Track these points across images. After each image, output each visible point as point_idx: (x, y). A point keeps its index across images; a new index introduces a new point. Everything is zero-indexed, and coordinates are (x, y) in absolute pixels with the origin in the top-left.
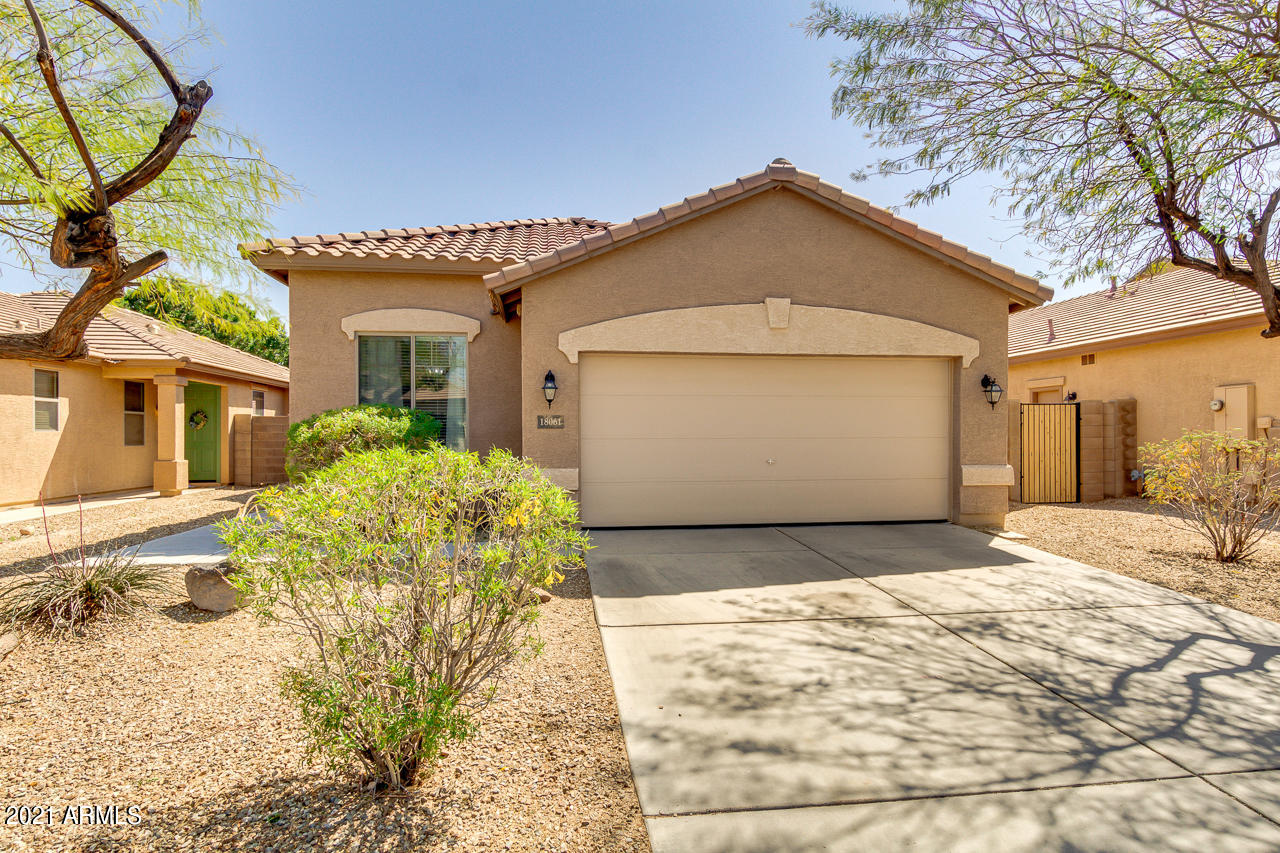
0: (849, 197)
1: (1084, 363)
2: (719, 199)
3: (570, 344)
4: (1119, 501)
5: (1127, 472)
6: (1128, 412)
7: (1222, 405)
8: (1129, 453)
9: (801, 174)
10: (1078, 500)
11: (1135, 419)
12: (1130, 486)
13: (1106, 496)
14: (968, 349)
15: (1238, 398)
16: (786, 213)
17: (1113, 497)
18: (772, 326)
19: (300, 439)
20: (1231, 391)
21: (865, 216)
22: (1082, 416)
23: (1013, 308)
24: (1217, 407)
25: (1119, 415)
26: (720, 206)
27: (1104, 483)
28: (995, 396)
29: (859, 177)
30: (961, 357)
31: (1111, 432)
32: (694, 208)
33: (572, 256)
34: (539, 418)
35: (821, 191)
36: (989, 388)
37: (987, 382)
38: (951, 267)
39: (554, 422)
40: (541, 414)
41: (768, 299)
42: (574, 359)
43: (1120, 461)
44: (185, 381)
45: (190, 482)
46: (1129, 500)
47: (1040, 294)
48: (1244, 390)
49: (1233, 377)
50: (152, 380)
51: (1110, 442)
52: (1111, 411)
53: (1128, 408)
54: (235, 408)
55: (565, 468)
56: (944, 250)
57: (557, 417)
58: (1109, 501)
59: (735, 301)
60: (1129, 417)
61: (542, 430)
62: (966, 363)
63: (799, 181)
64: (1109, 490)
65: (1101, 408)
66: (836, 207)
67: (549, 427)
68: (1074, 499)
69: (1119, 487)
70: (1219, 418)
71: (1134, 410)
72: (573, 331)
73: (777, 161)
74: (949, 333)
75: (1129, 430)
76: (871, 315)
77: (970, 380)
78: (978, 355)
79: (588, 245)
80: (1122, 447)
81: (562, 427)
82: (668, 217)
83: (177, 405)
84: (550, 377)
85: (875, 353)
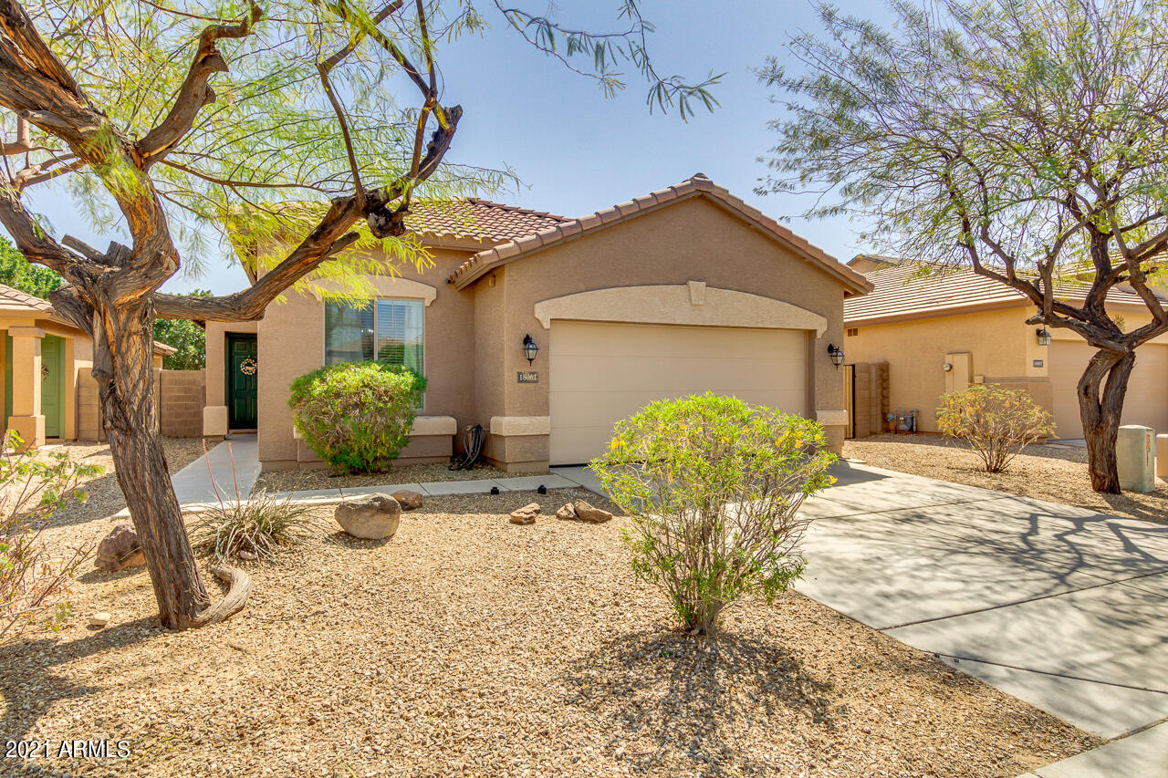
0: (748, 207)
1: (850, 335)
2: (660, 201)
3: (545, 312)
4: (880, 436)
5: (884, 415)
6: (884, 370)
7: (951, 367)
8: (885, 402)
9: (716, 187)
10: (854, 437)
11: (888, 376)
12: (885, 426)
13: (872, 433)
14: (819, 325)
15: (961, 362)
16: (703, 215)
17: (876, 434)
18: (693, 303)
19: (316, 393)
20: (957, 357)
21: (758, 222)
22: (857, 375)
23: (847, 295)
24: (948, 369)
25: (879, 373)
26: (661, 207)
27: (870, 423)
28: (840, 359)
29: (759, 192)
30: (815, 331)
31: (873, 385)
32: (642, 208)
33: (552, 240)
34: (519, 374)
35: (730, 202)
36: (835, 354)
37: (831, 349)
38: (810, 263)
39: (531, 377)
40: (519, 370)
41: (690, 282)
42: (547, 325)
43: (879, 407)
44: (43, 333)
45: (47, 437)
46: (887, 436)
47: (866, 287)
48: (965, 357)
49: (958, 348)
50: (7, 331)
51: (873, 395)
52: (873, 370)
53: (884, 368)
54: (79, 361)
55: (539, 415)
56: (809, 251)
57: (533, 373)
58: (873, 436)
59: (666, 282)
60: (885, 375)
61: (523, 385)
62: (819, 335)
63: (715, 192)
64: (873, 430)
65: (868, 368)
66: (737, 214)
67: (526, 381)
68: (851, 436)
69: (879, 426)
70: (949, 377)
71: (888, 369)
72: (547, 302)
73: (699, 175)
74: (809, 313)
75: (885, 385)
76: (759, 297)
77: (820, 348)
78: (825, 329)
79: (564, 232)
80: (881, 397)
81: (536, 382)
82: (624, 214)
83: (36, 357)
84: (527, 340)
85: (761, 326)
